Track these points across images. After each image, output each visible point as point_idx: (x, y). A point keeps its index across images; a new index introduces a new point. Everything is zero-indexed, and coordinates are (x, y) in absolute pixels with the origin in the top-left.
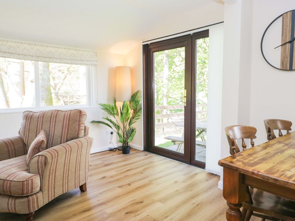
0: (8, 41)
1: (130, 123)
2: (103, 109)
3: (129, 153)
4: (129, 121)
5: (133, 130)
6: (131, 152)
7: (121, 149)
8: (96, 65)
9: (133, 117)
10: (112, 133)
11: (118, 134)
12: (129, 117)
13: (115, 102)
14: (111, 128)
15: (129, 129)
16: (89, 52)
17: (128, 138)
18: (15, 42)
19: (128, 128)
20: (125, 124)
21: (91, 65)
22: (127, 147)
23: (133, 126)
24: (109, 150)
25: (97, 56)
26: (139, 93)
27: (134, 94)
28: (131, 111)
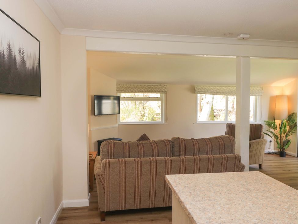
0: (216, 86)
1: (287, 136)
2: (266, 124)
3: (285, 157)
4: (286, 134)
5: (288, 141)
6: (286, 156)
7: (279, 153)
8: (262, 95)
9: (289, 132)
10: (271, 142)
11: (277, 142)
12: (286, 132)
13: (274, 119)
14: (272, 137)
15: (285, 140)
16: (258, 87)
17: (284, 146)
18: (219, 86)
19: (284, 138)
20: (282, 135)
21: (258, 95)
22: (284, 152)
23: (289, 138)
24: (268, 153)
25: (262, 89)
26: (294, 114)
27: (290, 115)
28: (288, 127)
